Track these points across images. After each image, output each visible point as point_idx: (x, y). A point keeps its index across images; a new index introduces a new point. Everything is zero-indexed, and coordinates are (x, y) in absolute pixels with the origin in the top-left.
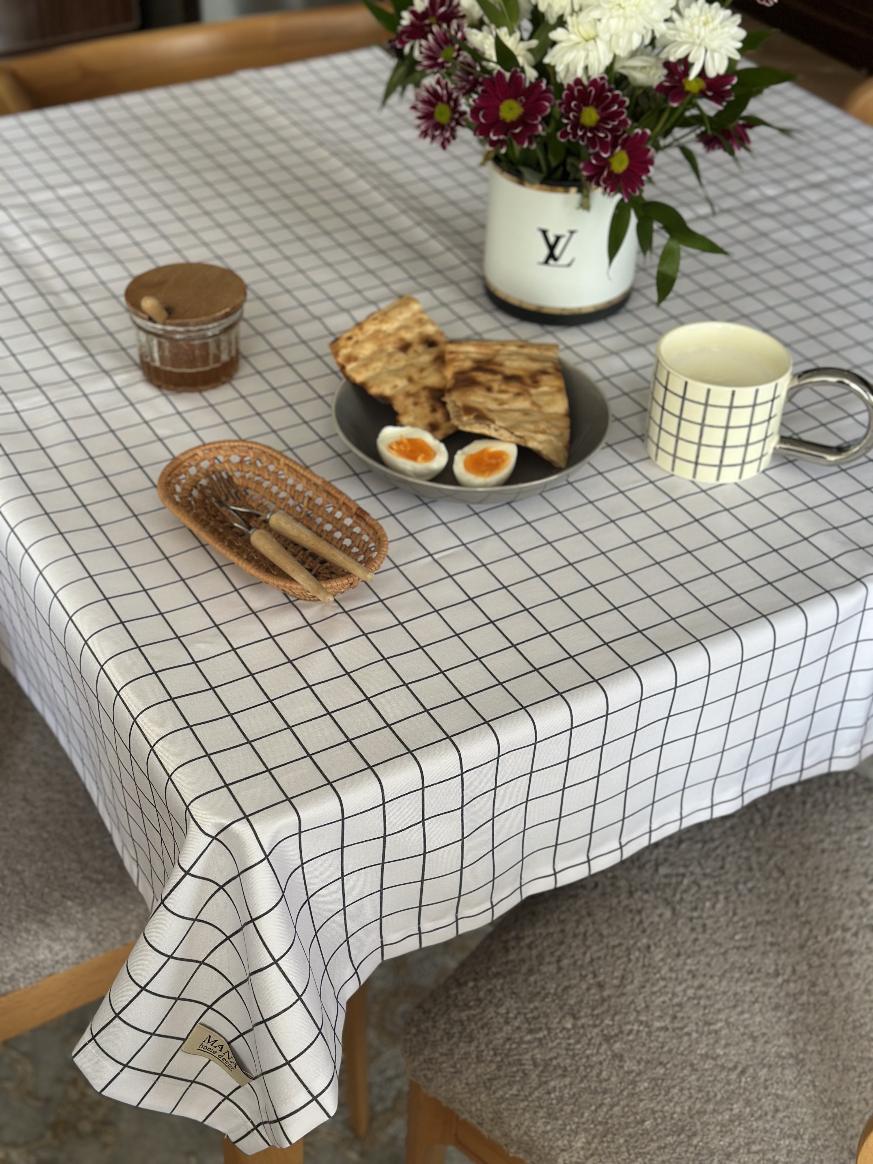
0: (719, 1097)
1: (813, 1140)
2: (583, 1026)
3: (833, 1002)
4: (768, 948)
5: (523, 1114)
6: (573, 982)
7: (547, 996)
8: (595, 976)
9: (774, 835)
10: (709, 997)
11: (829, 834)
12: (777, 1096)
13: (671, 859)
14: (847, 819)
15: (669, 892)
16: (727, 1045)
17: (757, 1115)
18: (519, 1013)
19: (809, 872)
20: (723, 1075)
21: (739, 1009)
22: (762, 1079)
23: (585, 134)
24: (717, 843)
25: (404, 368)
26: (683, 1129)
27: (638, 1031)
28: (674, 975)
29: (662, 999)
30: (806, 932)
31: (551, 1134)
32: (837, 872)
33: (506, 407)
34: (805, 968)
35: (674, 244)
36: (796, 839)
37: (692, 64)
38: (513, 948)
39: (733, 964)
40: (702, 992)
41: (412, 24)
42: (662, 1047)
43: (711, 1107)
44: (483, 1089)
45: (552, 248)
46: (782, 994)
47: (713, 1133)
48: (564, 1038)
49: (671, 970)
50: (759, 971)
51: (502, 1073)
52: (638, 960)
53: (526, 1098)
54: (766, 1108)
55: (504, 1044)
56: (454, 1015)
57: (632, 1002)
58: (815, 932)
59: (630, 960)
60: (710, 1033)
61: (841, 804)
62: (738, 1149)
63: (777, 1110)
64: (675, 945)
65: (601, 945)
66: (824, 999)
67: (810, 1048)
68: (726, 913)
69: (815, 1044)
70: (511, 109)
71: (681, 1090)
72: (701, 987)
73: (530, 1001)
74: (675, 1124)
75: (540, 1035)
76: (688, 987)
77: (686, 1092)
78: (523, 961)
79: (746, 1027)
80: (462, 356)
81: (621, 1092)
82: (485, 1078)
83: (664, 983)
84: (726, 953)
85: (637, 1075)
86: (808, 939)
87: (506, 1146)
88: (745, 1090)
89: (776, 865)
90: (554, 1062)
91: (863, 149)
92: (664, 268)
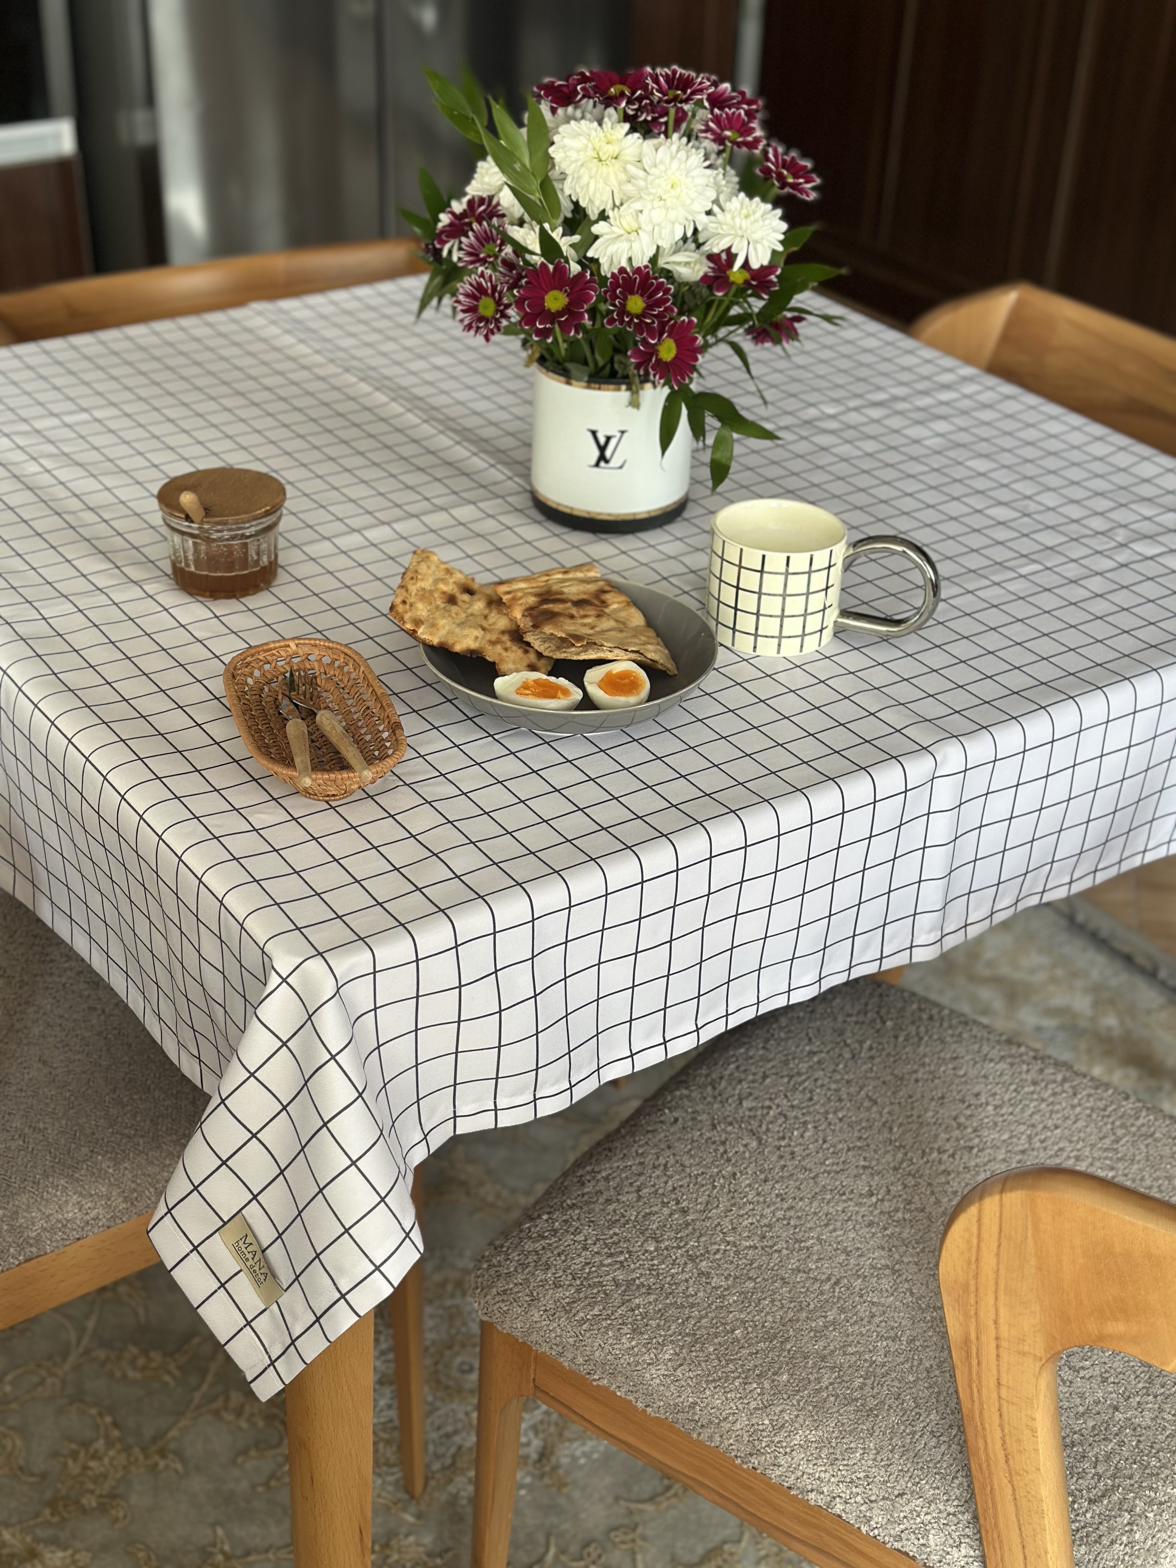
0: (812, 1306)
1: (911, 1341)
2: (666, 1248)
3: (929, 1218)
4: (861, 1171)
5: (606, 1333)
6: (655, 1209)
7: (627, 1222)
8: (678, 1203)
9: (865, 1067)
10: (799, 1218)
11: (923, 1065)
12: (873, 1303)
13: (756, 1093)
14: (942, 1051)
15: (755, 1124)
16: (819, 1260)
17: (852, 1321)
18: (598, 1240)
19: (903, 1100)
20: (818, 1285)
21: (831, 1227)
22: (857, 1289)
23: (631, 320)
24: (804, 1077)
26: (775, 1337)
27: (725, 1251)
28: (762, 1199)
29: (750, 1221)
30: (900, 1155)
31: (636, 1350)
32: (932, 1099)
34: (900, 1188)
35: (726, 432)
36: (888, 1070)
37: (736, 255)
38: (589, 1181)
39: (824, 1186)
40: (792, 1213)
41: (451, 225)
42: (751, 1265)
43: (804, 1315)
44: (563, 1314)
45: (602, 449)
46: (876, 1212)
47: (806, 1339)
48: (647, 1259)
49: (758, 1194)
50: (852, 1192)
51: (582, 1295)
52: (723, 1187)
53: (608, 1317)
54: (862, 1314)
55: (583, 1269)
56: (529, 1246)
57: (719, 1224)
58: (909, 1155)
59: (714, 1187)
60: (801, 1249)
61: (935, 1037)
62: (833, 1352)
63: (873, 1316)
64: (761, 1172)
65: (683, 1175)
67: (906, 1260)
68: (817, 1141)
69: (912, 1256)
70: (556, 299)
71: (773, 1301)
73: (609, 1228)
74: (766, 1332)
75: (622, 1258)
76: (777, 1209)
77: (777, 1303)
78: (600, 1192)
79: (839, 1243)
81: (709, 1305)
82: (563, 1302)
83: (751, 1206)
84: (816, 1176)
85: (726, 1289)
86: (901, 1163)
87: (589, 1374)
88: (839, 1298)
89: (867, 1096)
90: (637, 1282)
91: (926, 370)
92: (718, 456)
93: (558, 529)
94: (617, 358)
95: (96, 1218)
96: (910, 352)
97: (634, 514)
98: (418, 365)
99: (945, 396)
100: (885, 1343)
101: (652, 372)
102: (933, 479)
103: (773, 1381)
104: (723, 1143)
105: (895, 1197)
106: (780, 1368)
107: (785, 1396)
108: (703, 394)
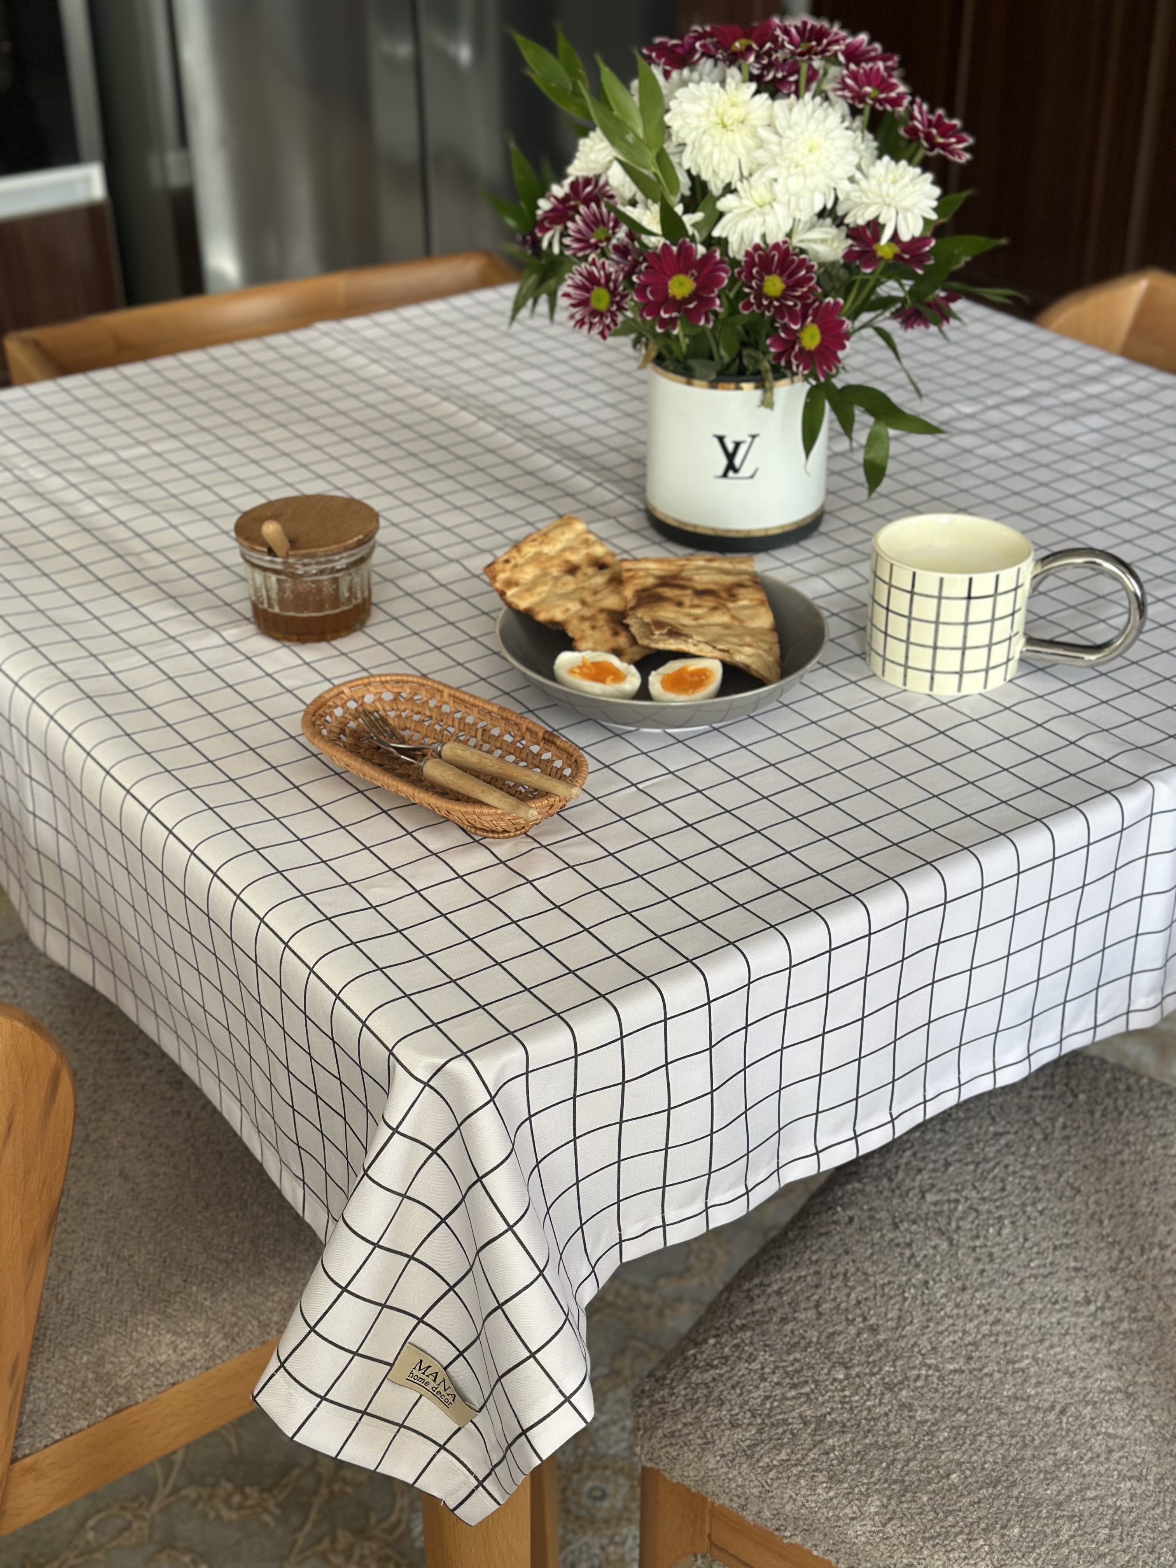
0: (1037, 1442)
1: (1158, 1482)
2: (858, 1376)
3: (1160, 1328)
4: (1073, 1274)
5: (797, 1481)
6: (839, 1328)
7: (809, 1344)
8: (865, 1319)
9: (1060, 1150)
10: (1008, 1333)
11: (1128, 1144)
12: (1109, 1436)
13: (940, 1184)
14: (1147, 1126)
15: (943, 1221)
16: (1038, 1384)
17: (1087, 1458)
18: (777, 1367)
19: (1110, 1187)
20: (1040, 1416)
21: (1047, 1344)
22: (1088, 1418)
23: (771, 303)
24: (992, 1164)
25: (574, 591)
26: (998, 1481)
27: (927, 1376)
28: (962, 1312)
29: (951, 1338)
30: (1116, 1253)
31: (835, 1501)
32: (1144, 1184)
33: (702, 622)
34: (1121, 1292)
35: (880, 428)
36: (1088, 1153)
37: (883, 226)
38: (759, 1296)
39: (1032, 1294)
40: (999, 1328)
41: (553, 210)
42: (959, 1392)
43: (1029, 1453)
44: (743, 1459)
45: (730, 457)
46: (1097, 1323)
47: (1035, 1482)
48: (836, 1389)
49: (957, 1306)
50: (1065, 1299)
51: (764, 1436)
52: (915, 1298)
53: (798, 1463)
54: (1096, 1449)
55: (763, 1404)
56: (696, 1377)
57: (915, 1344)
58: (1127, 1252)
59: (905, 1299)
60: (1015, 1372)
61: (1137, 1111)
62: (1069, 1497)
63: (1111, 1451)
64: (958, 1278)
65: (867, 1285)
66: (1150, 1325)
67: (1141, 1380)
68: (1017, 1239)
69: (1146, 1374)
70: (681, 284)
71: (990, 1437)
72: (997, 1322)
73: (789, 1353)
74: (987, 1476)
75: (807, 1389)
76: (981, 1323)
77: (996, 1439)
78: (773, 1310)
79: (1058, 1362)
80: (642, 573)
81: (917, 1445)
82: (744, 1445)
83: (951, 1321)
84: (1021, 1283)
85: (933, 1424)
86: (1119, 1260)
87: (778, 1530)
88: (1068, 1430)
89: (1068, 1183)
90: (828, 1418)
91: (1068, 362)
92: (871, 455)
93: (682, 551)
94: (746, 352)
95: (193, 1359)
96: (1047, 344)
97: (766, 530)
98: (506, 381)
99: (1095, 389)
100: (1129, 1484)
101: (794, 362)
102: (1097, 478)
103: (1003, 1536)
104: (909, 1245)
105: (1116, 1304)
106: (1009, 1520)
107: (1019, 1554)
108: (849, 389)
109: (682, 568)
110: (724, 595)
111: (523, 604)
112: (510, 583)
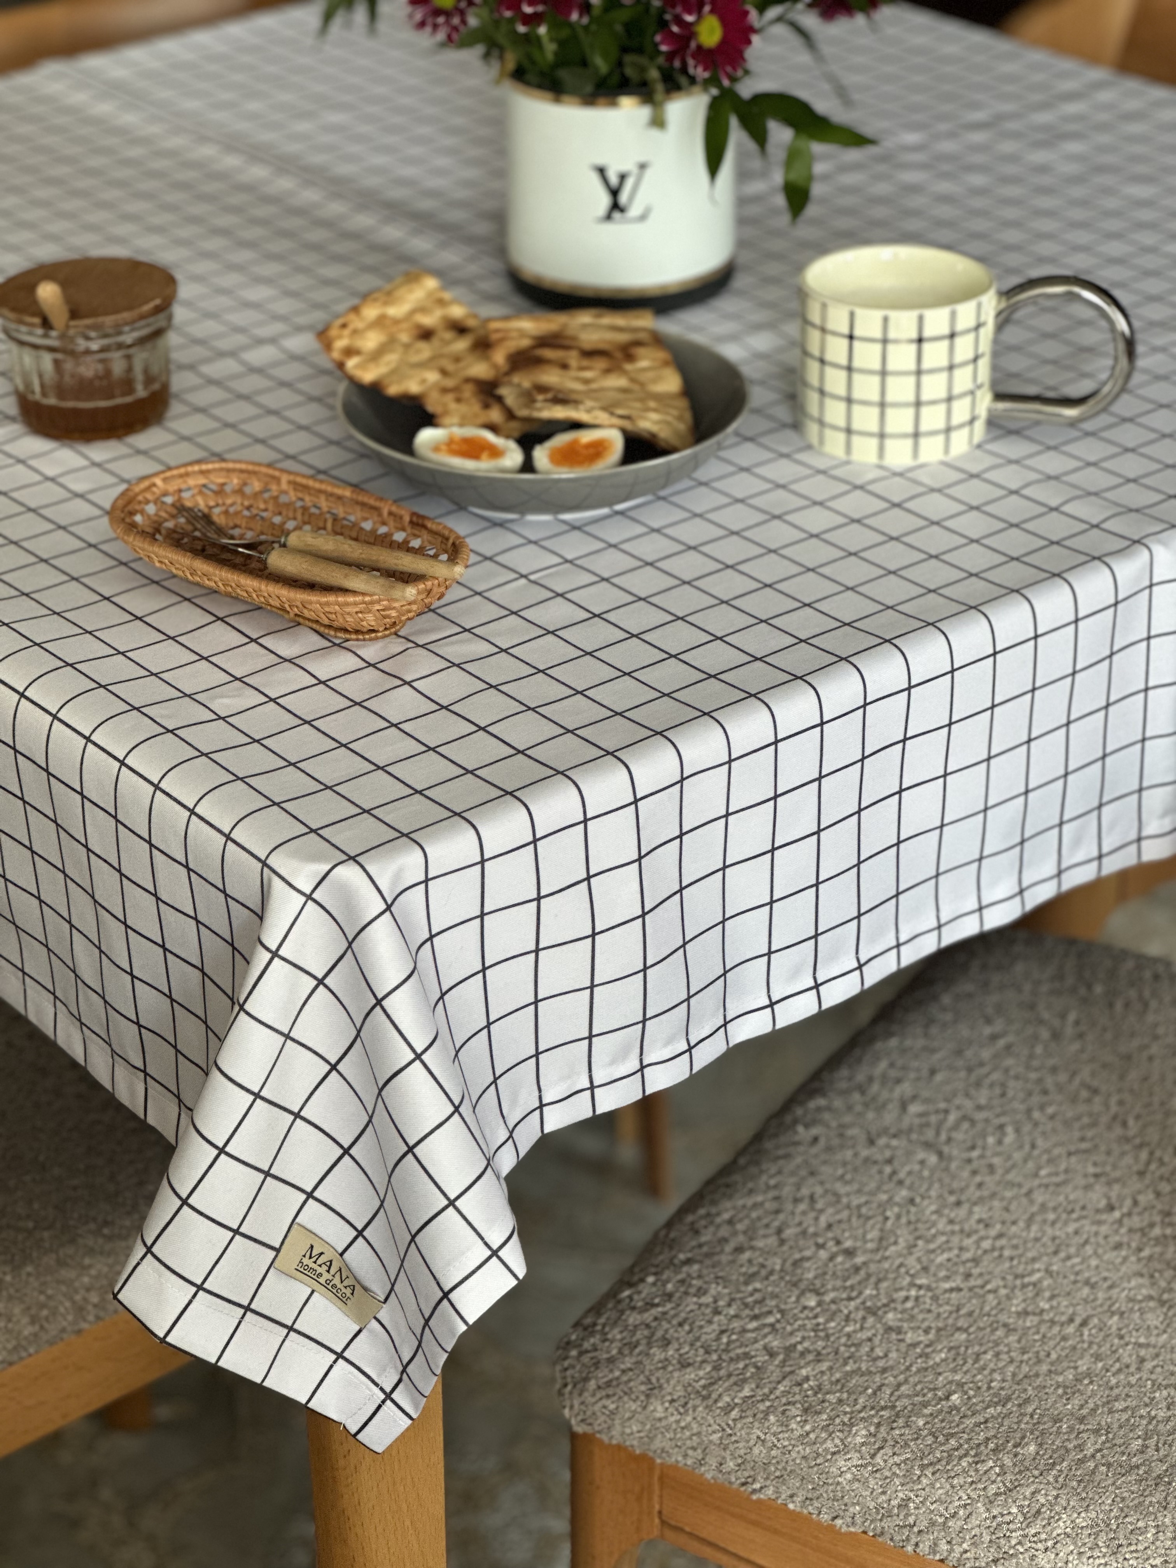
0: (1054, 1356)
2: (833, 1301)
4: (1092, 1180)
5: (766, 1418)
6: (807, 1253)
7: (771, 1273)
8: (838, 1243)
9: (1073, 1049)
10: (1015, 1247)
11: (1156, 1038)
12: (1140, 1345)
15: (930, 1134)
16: (1052, 1297)
17: (1114, 1369)
18: (732, 1300)
19: (1135, 1085)
20: (1056, 1329)
21: (1062, 1255)
22: (1114, 1328)
24: (988, 1068)
25: (432, 359)
26: (1008, 1399)
27: (917, 1299)
28: (957, 1228)
29: (946, 1256)
30: (1144, 1155)
31: (812, 1436)
33: (594, 386)
34: (1151, 1196)
35: (802, 143)
36: (1108, 1049)
38: (706, 1227)
39: (1043, 1204)
40: (1003, 1242)
42: (958, 1310)
43: (1044, 1368)
44: (698, 1402)
45: (615, 193)
46: (1123, 1230)
47: (1053, 1398)
48: (807, 1318)
49: (951, 1222)
50: (1084, 1208)
51: (723, 1373)
52: (898, 1217)
53: (765, 1398)
54: (1126, 1360)
55: (718, 1339)
56: (633, 1318)
57: (901, 1265)
58: (1158, 1153)
59: (887, 1219)
60: (1024, 1286)
61: (1167, 1000)
63: (1142, 1360)
64: (951, 1192)
65: (839, 1207)
68: (1021, 1147)
71: (997, 1355)
72: (1000, 1236)
73: (746, 1283)
74: (995, 1395)
75: (771, 1320)
76: (982, 1238)
77: (1004, 1357)
78: (725, 1240)
79: (1077, 1274)
80: (514, 334)
81: (908, 1369)
82: (698, 1385)
83: (944, 1238)
84: (1029, 1193)
85: (928, 1346)
86: (1148, 1163)
87: (744, 1484)
88: (1091, 1343)
89: (1083, 1084)
90: (800, 1348)
92: (793, 176)
94: (628, 58)
96: (1012, 57)
100: (1165, 1393)
101: (691, 62)
103: (1016, 1455)
104: (889, 1161)
105: (1145, 1209)
106: (1023, 1438)
107: (1036, 1473)
108: (761, 99)
109: (565, 326)
110: (619, 355)
111: (368, 376)
112: (350, 352)
